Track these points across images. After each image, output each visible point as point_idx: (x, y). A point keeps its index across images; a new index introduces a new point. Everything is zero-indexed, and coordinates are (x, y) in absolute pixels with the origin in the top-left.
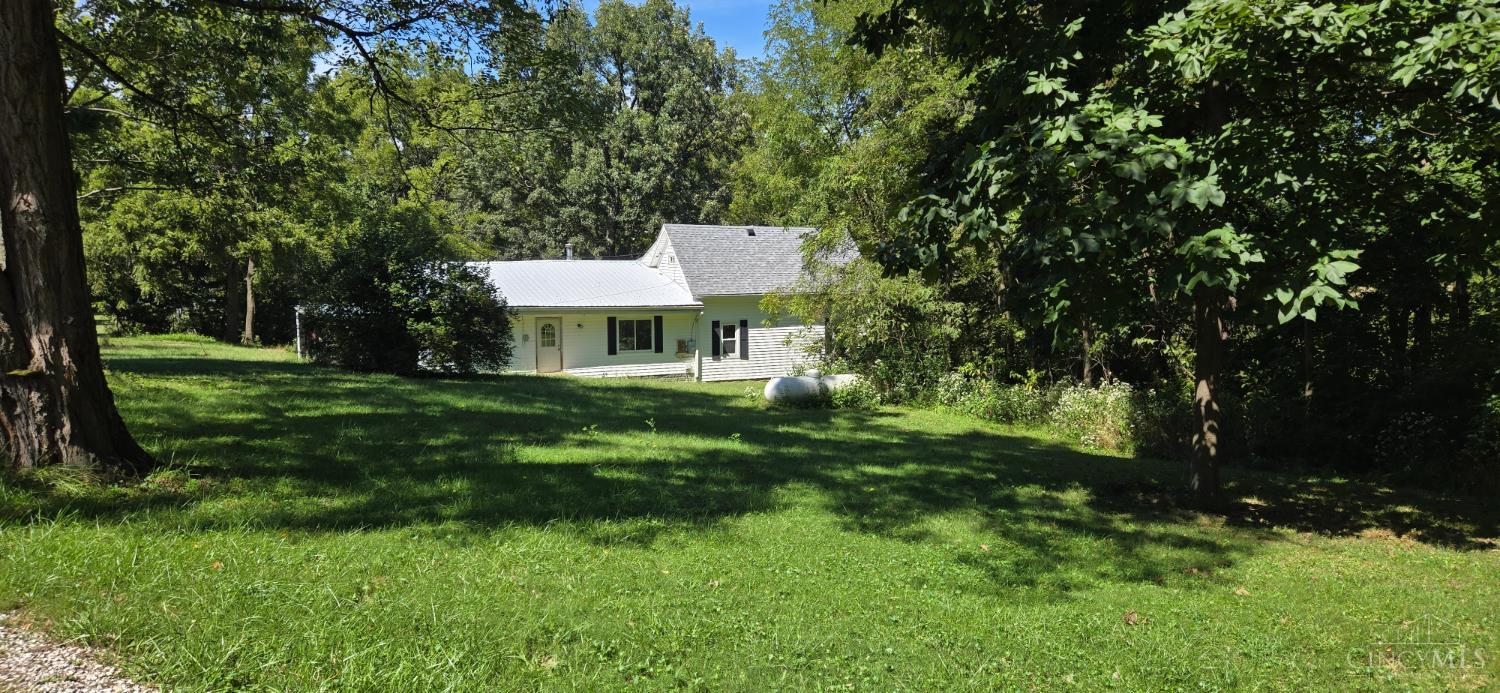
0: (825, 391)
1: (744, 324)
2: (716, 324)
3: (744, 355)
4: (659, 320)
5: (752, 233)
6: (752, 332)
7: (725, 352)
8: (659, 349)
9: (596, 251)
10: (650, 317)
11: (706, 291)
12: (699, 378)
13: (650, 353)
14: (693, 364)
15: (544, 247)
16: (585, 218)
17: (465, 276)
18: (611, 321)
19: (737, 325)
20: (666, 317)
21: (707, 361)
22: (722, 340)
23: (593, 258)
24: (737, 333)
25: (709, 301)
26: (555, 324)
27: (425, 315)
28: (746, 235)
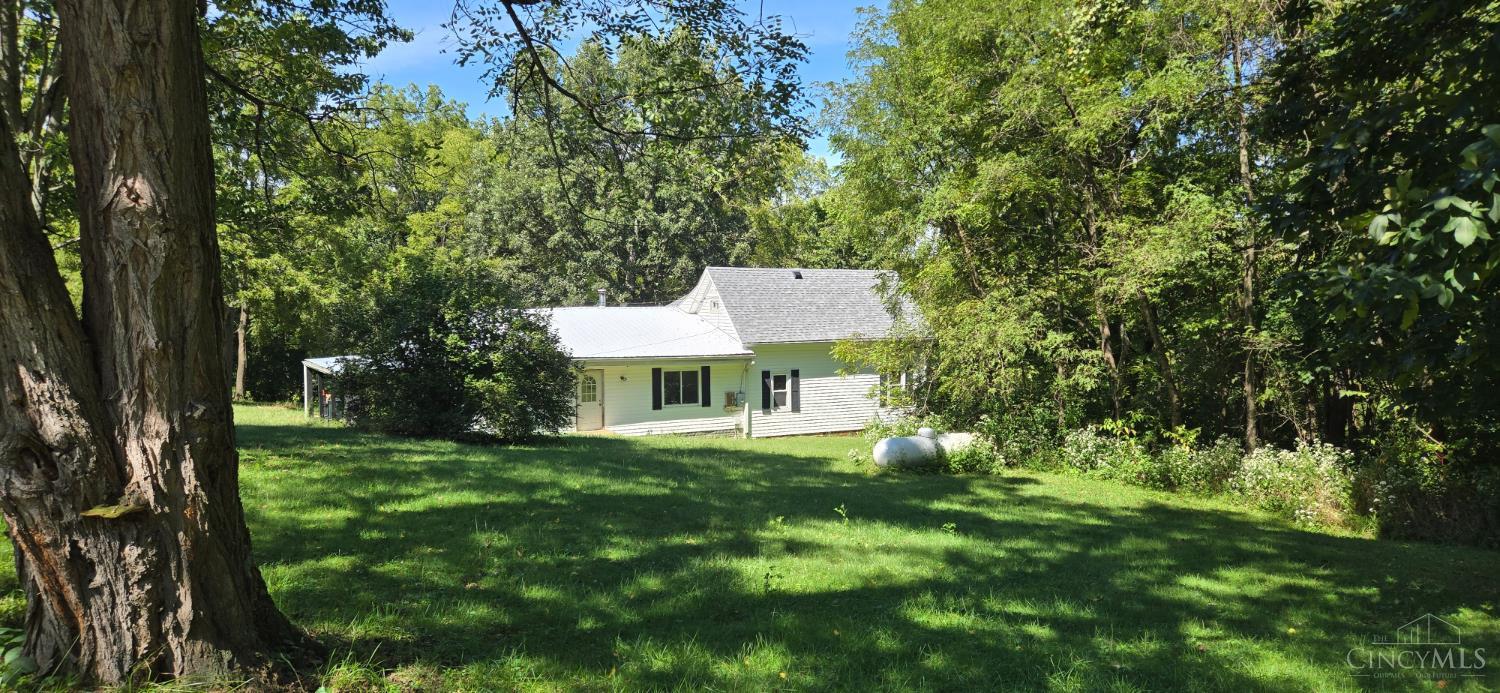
0: (940, 452)
1: (795, 374)
2: (766, 375)
3: (796, 408)
4: (706, 371)
5: (799, 276)
6: (804, 383)
7: (776, 405)
8: (707, 402)
9: (622, 297)
10: (697, 367)
11: (756, 339)
12: (749, 434)
13: (697, 407)
14: (741, 418)
15: (565, 293)
16: (609, 262)
17: (528, 326)
18: (656, 373)
19: (788, 375)
20: (713, 367)
21: (758, 413)
22: (773, 391)
23: (618, 305)
24: (789, 383)
25: (760, 348)
26: (597, 377)
27: (486, 371)
28: (793, 277)
